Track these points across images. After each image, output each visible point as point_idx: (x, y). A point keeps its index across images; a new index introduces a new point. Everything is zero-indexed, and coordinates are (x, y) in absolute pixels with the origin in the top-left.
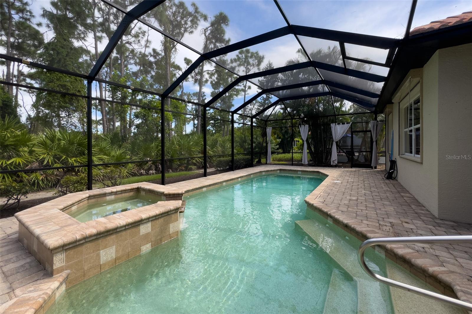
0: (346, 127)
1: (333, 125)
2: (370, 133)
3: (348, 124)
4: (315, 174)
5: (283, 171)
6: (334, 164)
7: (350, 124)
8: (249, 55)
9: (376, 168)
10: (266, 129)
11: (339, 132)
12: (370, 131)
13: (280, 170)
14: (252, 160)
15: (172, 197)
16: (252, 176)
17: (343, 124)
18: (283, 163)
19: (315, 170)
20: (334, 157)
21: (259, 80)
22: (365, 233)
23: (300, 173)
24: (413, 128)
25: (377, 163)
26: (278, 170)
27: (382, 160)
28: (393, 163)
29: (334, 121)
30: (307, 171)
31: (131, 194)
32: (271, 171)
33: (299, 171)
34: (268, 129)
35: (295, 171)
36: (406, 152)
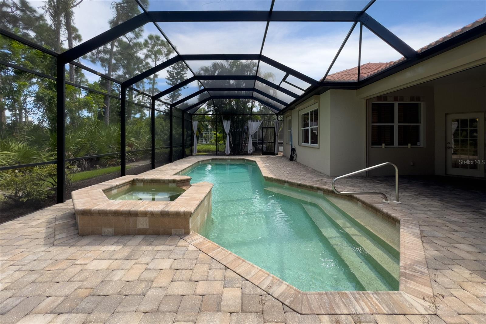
0: (259, 124)
1: (249, 122)
2: (274, 129)
3: (260, 122)
4: (241, 161)
5: (214, 161)
6: (250, 153)
7: (261, 122)
8: (159, 42)
9: (277, 154)
10: (192, 123)
11: (254, 128)
12: (274, 128)
13: (212, 159)
14: (184, 152)
15: (182, 183)
16: (194, 165)
17: (257, 121)
18: (203, 153)
19: (241, 158)
20: (250, 147)
21: (168, 71)
22: (312, 185)
23: (229, 161)
24: (309, 128)
25: (278, 151)
26: (210, 159)
27: (281, 148)
28: (293, 150)
29: (250, 119)
30: (235, 159)
31: (128, 186)
32: (206, 160)
33: (229, 159)
34: (195, 123)
35: (225, 159)
36: (302, 142)
